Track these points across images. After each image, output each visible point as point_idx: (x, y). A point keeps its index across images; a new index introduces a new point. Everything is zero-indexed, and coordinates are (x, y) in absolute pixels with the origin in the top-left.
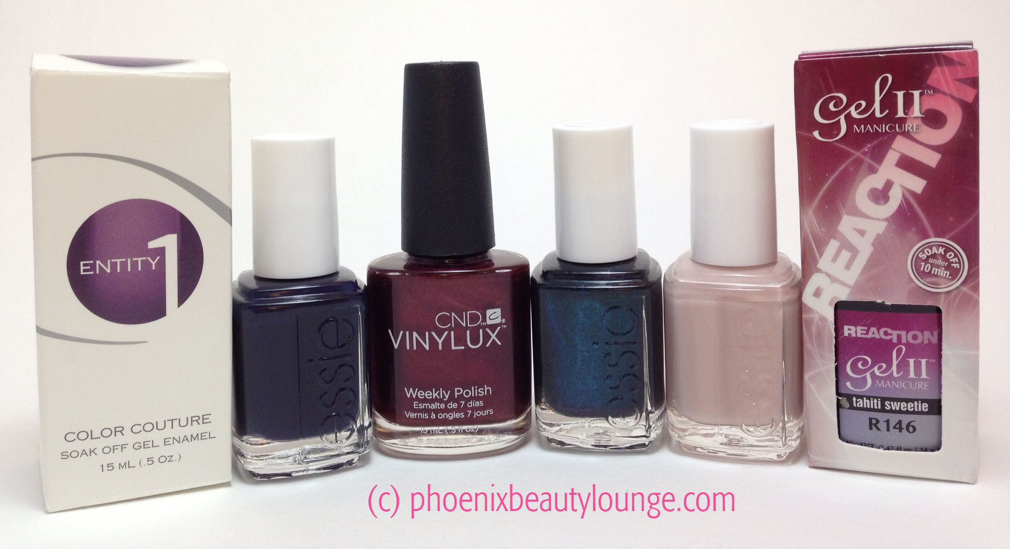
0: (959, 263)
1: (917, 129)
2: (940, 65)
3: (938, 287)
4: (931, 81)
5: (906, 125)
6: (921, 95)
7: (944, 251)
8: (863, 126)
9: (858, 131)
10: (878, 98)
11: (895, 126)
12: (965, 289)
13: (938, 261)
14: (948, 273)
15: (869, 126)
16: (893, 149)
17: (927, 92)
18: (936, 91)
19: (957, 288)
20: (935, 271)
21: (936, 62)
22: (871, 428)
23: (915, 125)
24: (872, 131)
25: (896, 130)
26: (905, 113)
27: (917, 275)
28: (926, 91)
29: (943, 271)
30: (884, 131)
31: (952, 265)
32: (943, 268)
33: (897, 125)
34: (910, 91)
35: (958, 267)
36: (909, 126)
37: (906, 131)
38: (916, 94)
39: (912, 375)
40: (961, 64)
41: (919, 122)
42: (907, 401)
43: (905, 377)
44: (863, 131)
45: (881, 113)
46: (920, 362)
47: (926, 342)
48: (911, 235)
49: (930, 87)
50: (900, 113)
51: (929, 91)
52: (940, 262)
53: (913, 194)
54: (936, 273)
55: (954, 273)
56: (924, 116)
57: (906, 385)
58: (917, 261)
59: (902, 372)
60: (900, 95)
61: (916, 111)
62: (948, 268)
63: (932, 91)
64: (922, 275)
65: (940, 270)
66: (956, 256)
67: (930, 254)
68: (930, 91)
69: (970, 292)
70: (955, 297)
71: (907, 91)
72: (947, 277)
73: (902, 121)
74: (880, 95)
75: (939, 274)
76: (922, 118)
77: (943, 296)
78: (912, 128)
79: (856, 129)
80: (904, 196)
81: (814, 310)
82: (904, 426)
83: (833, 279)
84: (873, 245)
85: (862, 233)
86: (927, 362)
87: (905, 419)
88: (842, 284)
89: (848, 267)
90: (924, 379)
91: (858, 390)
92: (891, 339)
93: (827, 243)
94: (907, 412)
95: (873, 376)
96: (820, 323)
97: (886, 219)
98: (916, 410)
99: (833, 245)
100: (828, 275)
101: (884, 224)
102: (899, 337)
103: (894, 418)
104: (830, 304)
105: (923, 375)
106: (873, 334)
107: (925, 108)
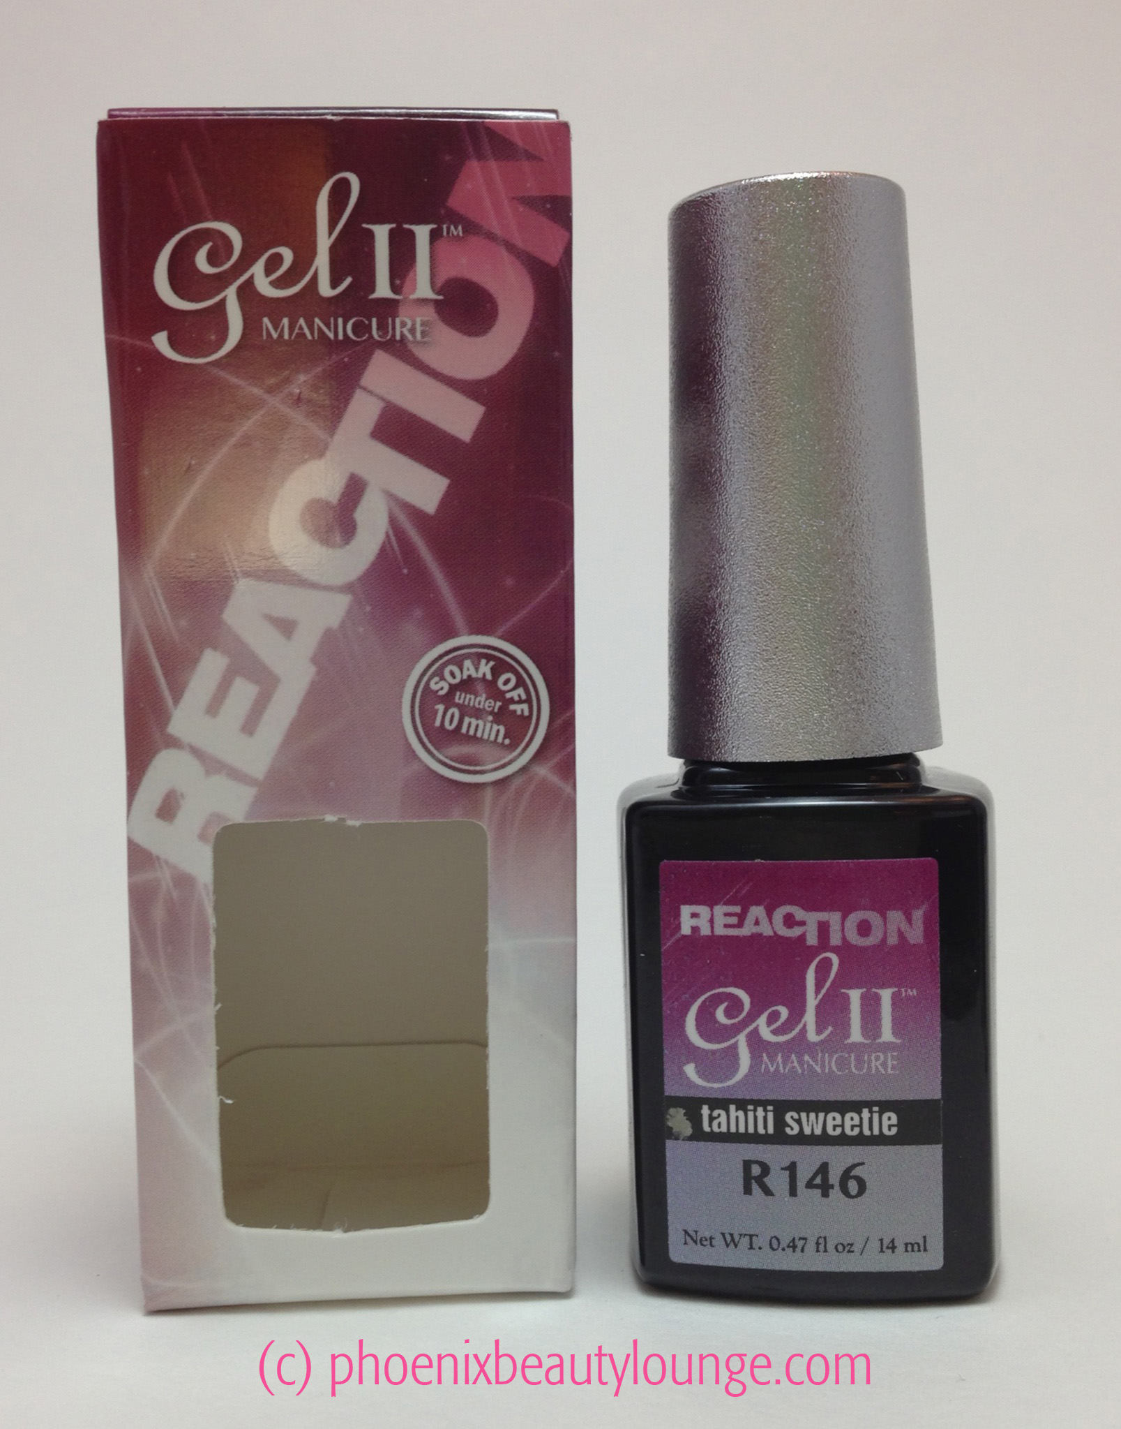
0: (528, 701)
1: (423, 333)
2: (481, 157)
3: (478, 768)
4: (456, 201)
5: (398, 321)
6: (435, 236)
7: (492, 669)
8: (285, 321)
9: (275, 335)
10: (324, 242)
11: (370, 322)
12: (543, 771)
13: (478, 699)
14: (502, 729)
15: (302, 321)
16: (364, 389)
17: (448, 229)
18: (472, 228)
19: (524, 769)
20: (470, 724)
21: (471, 149)
22: (748, 1191)
23: (418, 320)
24: (309, 337)
25: (371, 336)
26: (395, 288)
27: (425, 740)
28: (445, 227)
29: (488, 725)
30: (341, 337)
31: (512, 707)
32: (490, 718)
33: (374, 321)
34: (406, 226)
35: (526, 713)
36: (403, 324)
37: (398, 337)
38: (422, 233)
39: (856, 1035)
40: (531, 157)
41: (430, 313)
42: (843, 1107)
43: (838, 1041)
44: (286, 336)
45: (334, 284)
46: (878, 998)
47: (893, 940)
48: (412, 631)
49: (455, 218)
50: (383, 289)
51: (452, 228)
52: (482, 701)
53: (416, 514)
54: (472, 732)
55: (517, 729)
56: (441, 297)
57: (842, 1064)
58: (427, 700)
59: (830, 1029)
60: (381, 233)
61: (422, 285)
62: (501, 716)
63: (460, 228)
64: (439, 737)
65: (481, 723)
66: (520, 683)
67: (457, 680)
68: (456, 228)
69: (554, 779)
70: (519, 793)
71: (399, 227)
72: (500, 739)
73: (388, 308)
74: (330, 234)
75: (479, 734)
76: (436, 301)
77: (489, 794)
78: (412, 331)
79: (267, 329)
80: (393, 521)
81: (158, 858)
82: (834, 1177)
83: (212, 765)
84: (315, 660)
85: (286, 627)
86: (895, 998)
87: (839, 1158)
88: (236, 775)
89: (250, 726)
90: (887, 1047)
91: (716, 1085)
92: (802, 938)
93: (194, 661)
94: (843, 1140)
95: (755, 1041)
96: (175, 894)
97: (348, 588)
98: (867, 1132)
99: (211, 665)
100: (196, 752)
101: (344, 601)
102: (823, 928)
103: (808, 1159)
104: (202, 837)
105: (887, 1035)
106: (757, 923)
107: (444, 275)
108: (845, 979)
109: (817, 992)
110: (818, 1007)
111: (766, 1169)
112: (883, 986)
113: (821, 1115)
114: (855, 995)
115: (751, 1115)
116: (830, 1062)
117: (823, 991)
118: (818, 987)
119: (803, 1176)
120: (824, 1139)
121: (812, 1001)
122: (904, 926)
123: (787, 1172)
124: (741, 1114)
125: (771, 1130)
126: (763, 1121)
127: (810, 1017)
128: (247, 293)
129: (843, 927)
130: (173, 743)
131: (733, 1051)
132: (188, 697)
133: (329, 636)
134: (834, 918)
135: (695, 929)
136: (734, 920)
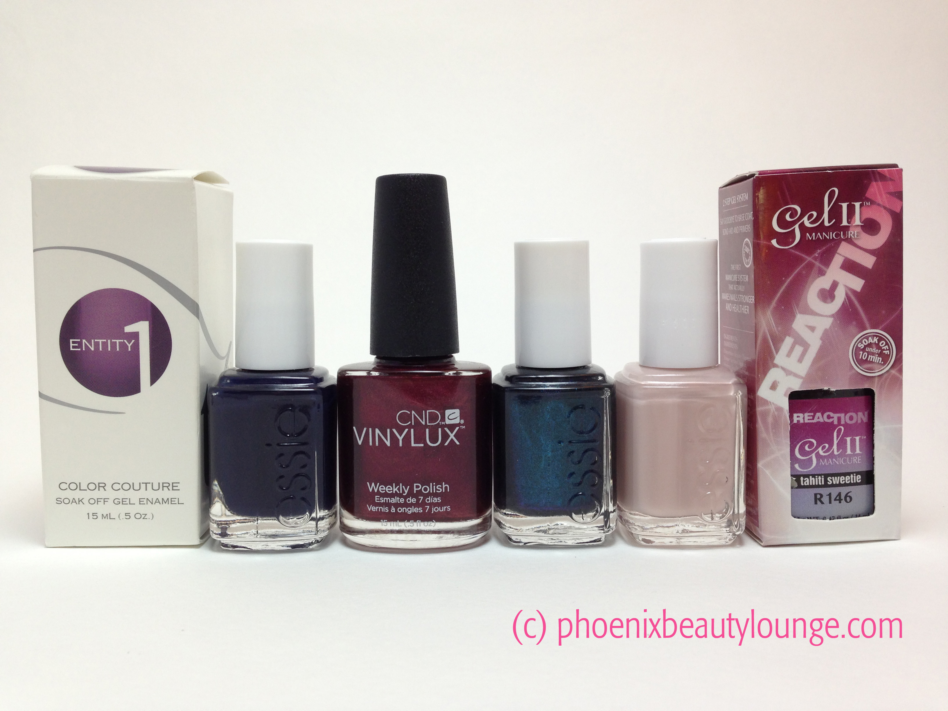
0: (889, 349)
1: (857, 236)
2: (876, 181)
3: (873, 371)
4: (868, 195)
5: (849, 232)
6: (861, 206)
7: (878, 340)
8: (814, 234)
9: (810, 239)
10: (826, 209)
11: (841, 233)
12: (893, 372)
13: (873, 350)
14: (881, 359)
15: (819, 234)
16: (838, 253)
17: (866, 203)
18: (873, 202)
19: (887, 371)
20: (871, 357)
21: (873, 178)
22: (816, 503)
23: (856, 232)
24: (821, 239)
25: (841, 237)
26: (848, 222)
27: (857, 363)
28: (864, 203)
29: (876, 358)
30: (831, 238)
31: (884, 352)
32: (877, 355)
33: (842, 232)
34: (852, 203)
35: (888, 354)
36: (851, 233)
37: (849, 237)
38: (857, 205)
39: (849, 452)
40: (891, 180)
41: (859, 229)
42: (845, 474)
43: (843, 455)
44: (814, 239)
45: (829, 222)
46: (855, 439)
47: (859, 421)
48: (852, 328)
49: (868, 200)
50: (845, 223)
51: (867, 203)
52: (874, 350)
53: (854, 292)
54: (871, 360)
55: (885, 358)
56: (863, 224)
57: (845, 461)
58: (857, 350)
59: (841, 450)
60: (845, 206)
61: (857, 221)
62: (881, 355)
63: (869, 203)
64: (861, 362)
65: (874, 357)
66: (887, 344)
67: (867, 344)
68: (868, 203)
69: (898, 374)
70: (886, 379)
71: (850, 203)
72: (880, 362)
73: (846, 228)
74: (829, 206)
75: (873, 361)
76: (861, 226)
77: (877, 379)
78: (854, 235)
79: (808, 236)
80: (847, 294)
81: (770, 402)
82: (843, 497)
83: (788, 372)
84: (821, 339)
85: (812, 329)
86: (860, 439)
87: (844, 491)
88: (796, 375)
89: (800, 360)
90: (858, 454)
91: (805, 470)
92: (833, 422)
93: (783, 340)
94: (845, 485)
95: (818, 456)
96: (776, 413)
97: (832, 316)
98: (852, 482)
99: (788, 341)
100: (783, 369)
101: (831, 320)
102: (839, 419)
103: (834, 491)
104: (785, 395)
105: (858, 451)
106: (818, 418)
107: (864, 217)
108: (846, 435)
109: (837, 439)
110: (837, 444)
111: (821, 496)
112: (857, 436)
113: (839, 477)
114: (848, 439)
115: (817, 479)
116: (841, 461)
117: (839, 438)
118: (838, 437)
119: (833, 497)
120: (840, 485)
121: (836, 442)
122: (863, 417)
123: (828, 496)
124: (813, 479)
125: (823, 483)
126: (820, 480)
127: (835, 447)
128: (802, 226)
129: (845, 418)
130: (776, 366)
131: (811, 459)
132: (781, 352)
133: (826, 332)
134: (842, 415)
135: (798, 421)
136: (811, 418)
